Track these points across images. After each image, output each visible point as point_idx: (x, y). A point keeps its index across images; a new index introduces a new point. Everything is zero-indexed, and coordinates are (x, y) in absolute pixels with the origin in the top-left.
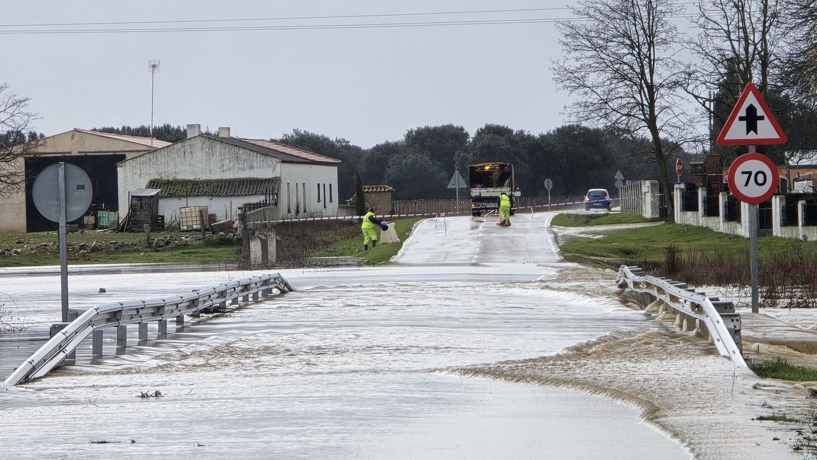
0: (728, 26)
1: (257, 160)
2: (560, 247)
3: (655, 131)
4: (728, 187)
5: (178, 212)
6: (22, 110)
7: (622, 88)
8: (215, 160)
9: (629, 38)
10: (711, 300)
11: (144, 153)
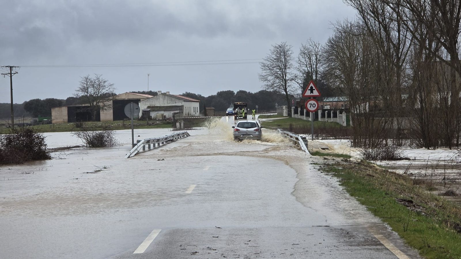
0: (306, 63)
1: (177, 101)
2: (261, 124)
3: (286, 92)
4: (306, 108)
5: (155, 115)
6: (112, 87)
7: (277, 81)
8: (166, 101)
9: (279, 67)
10: (300, 137)
11: (145, 99)
